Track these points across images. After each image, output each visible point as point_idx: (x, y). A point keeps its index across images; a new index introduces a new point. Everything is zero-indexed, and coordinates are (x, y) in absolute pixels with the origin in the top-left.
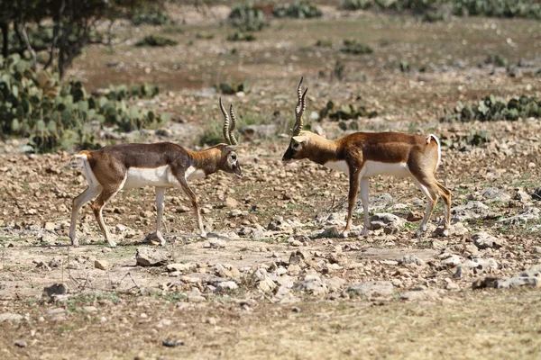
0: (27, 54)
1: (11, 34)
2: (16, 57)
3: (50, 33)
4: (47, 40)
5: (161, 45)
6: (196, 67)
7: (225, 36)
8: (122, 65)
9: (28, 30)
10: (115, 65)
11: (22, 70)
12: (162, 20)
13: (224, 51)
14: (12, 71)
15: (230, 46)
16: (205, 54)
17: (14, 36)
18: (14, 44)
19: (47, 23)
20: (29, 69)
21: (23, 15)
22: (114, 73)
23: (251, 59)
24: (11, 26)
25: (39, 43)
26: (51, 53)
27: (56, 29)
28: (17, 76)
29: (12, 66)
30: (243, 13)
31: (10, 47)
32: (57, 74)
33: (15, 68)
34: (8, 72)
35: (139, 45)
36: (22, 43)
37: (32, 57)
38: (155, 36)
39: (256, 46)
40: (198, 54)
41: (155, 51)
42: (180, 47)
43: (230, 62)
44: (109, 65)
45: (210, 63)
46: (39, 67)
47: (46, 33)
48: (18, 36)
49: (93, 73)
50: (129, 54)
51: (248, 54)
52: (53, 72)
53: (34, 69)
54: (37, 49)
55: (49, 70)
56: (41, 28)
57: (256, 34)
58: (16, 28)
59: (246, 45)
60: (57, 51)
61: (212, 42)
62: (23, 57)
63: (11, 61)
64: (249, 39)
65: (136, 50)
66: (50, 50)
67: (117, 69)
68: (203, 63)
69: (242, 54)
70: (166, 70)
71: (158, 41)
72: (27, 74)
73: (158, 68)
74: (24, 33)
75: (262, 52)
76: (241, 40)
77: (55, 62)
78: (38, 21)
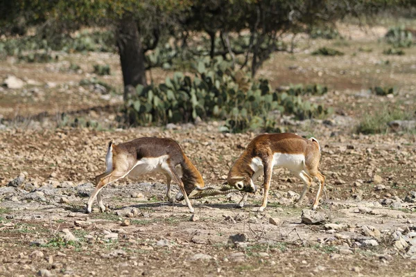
0: (228, 56)
1: (217, 41)
2: (219, 59)
3: (247, 41)
4: (244, 47)
5: (332, 55)
6: (358, 73)
7: (382, 51)
8: (300, 68)
9: (230, 38)
10: (295, 68)
11: (223, 69)
12: (333, 35)
13: (379, 62)
14: (216, 69)
15: (385, 58)
16: (365, 63)
17: (219, 43)
18: (219, 48)
19: (245, 33)
20: (229, 68)
21: (227, 27)
22: (294, 75)
23: (400, 70)
24: (218, 34)
25: (238, 48)
26: (247, 57)
27: (252, 38)
28: (220, 73)
29: (216, 65)
30: (396, 33)
31: (216, 50)
32: (250, 73)
33: (219, 67)
34: (212, 69)
35: (315, 54)
36: (225, 48)
37: (232, 59)
38: (327, 47)
39: (405, 59)
40: (360, 63)
41: (327, 59)
42: (346, 57)
43: (384, 71)
44: (291, 68)
45: (368, 71)
46: (237, 67)
47: (244, 41)
48: (223, 42)
49: (278, 74)
50: (306, 60)
51: (398, 65)
52: (247, 72)
53: (233, 68)
54: (236, 53)
55: (244, 69)
56: (240, 37)
57: (405, 50)
58: (221, 36)
59: (397, 58)
60: (251, 55)
61: (371, 54)
62: (225, 58)
63: (216, 61)
64: (400, 54)
65: (312, 57)
66: (246, 53)
67: (296, 72)
68: (363, 70)
69: (393, 65)
70: (334, 74)
71: (329, 52)
72: (228, 72)
73: (327, 71)
74: (227, 41)
75: (410, 65)
76: (394, 54)
77: (249, 63)
78: (238, 31)
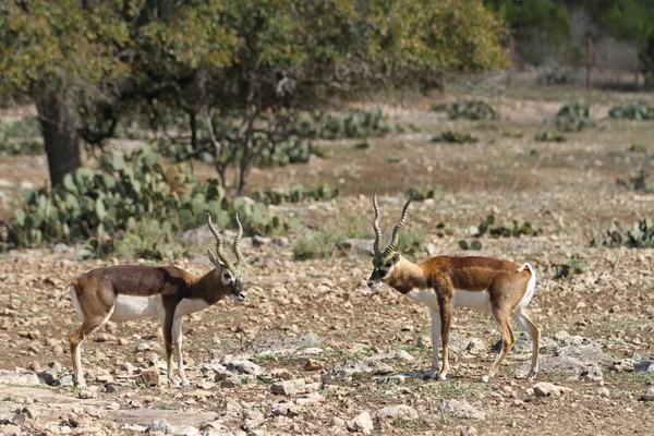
5: (459, 142)
6: (485, 168)
7: (532, 136)
8: (405, 161)
10: (397, 161)
12: (480, 115)
13: (523, 152)
15: (535, 146)
16: (503, 153)
22: (393, 170)
23: (550, 162)
30: (572, 111)
35: (436, 140)
38: (453, 131)
39: (563, 147)
40: (495, 153)
41: (449, 148)
42: (479, 146)
43: (525, 164)
44: (390, 161)
45: (502, 164)
49: (370, 169)
50: (420, 150)
51: (550, 156)
57: (566, 135)
59: (553, 146)
61: (517, 141)
64: (559, 140)
65: (430, 146)
67: (397, 166)
68: (495, 164)
69: (542, 157)
70: (451, 169)
71: (457, 138)
73: (442, 166)
75: (567, 154)
76: (551, 140)
